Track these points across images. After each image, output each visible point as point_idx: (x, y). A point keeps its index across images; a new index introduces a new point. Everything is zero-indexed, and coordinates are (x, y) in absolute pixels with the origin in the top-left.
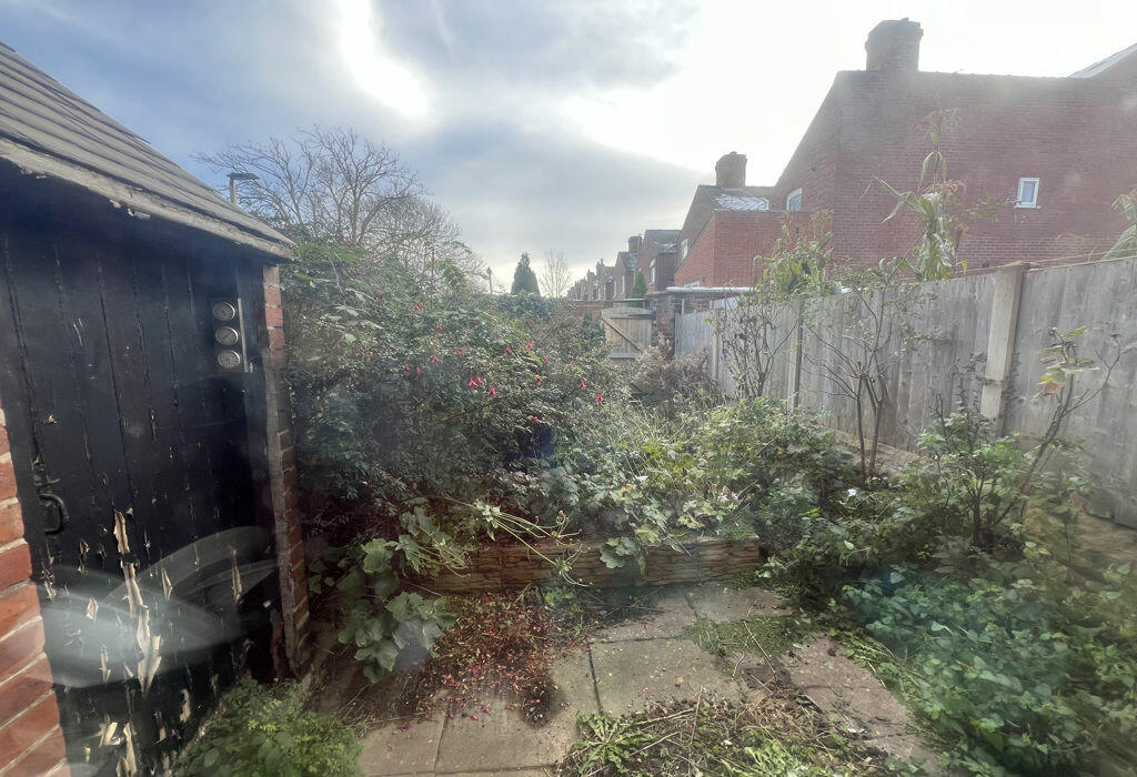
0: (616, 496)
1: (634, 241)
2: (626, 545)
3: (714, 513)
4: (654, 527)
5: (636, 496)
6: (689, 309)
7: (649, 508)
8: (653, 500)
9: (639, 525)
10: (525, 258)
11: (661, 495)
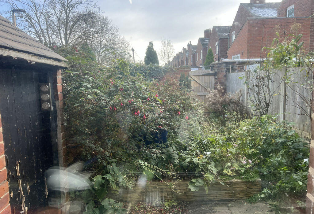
0: (195, 160)
1: (207, 32)
2: (200, 182)
3: (240, 169)
4: (212, 174)
5: (204, 161)
6: (233, 70)
7: (210, 166)
8: (212, 163)
9: (205, 173)
10: (151, 44)
11: (216, 161)
